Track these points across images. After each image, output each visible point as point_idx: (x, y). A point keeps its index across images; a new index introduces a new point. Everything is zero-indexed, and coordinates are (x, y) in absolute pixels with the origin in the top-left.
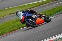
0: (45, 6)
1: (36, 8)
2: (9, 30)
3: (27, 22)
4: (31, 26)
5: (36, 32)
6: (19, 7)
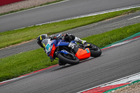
0: (113, 21)
1: (96, 24)
2: (45, 63)
3: (60, 55)
5: (94, 68)
6: (64, 21)
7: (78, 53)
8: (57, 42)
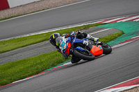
7: (93, 50)
8: (72, 40)
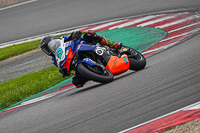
4: (95, 80)
8: (76, 45)
